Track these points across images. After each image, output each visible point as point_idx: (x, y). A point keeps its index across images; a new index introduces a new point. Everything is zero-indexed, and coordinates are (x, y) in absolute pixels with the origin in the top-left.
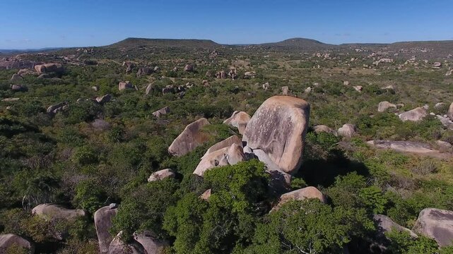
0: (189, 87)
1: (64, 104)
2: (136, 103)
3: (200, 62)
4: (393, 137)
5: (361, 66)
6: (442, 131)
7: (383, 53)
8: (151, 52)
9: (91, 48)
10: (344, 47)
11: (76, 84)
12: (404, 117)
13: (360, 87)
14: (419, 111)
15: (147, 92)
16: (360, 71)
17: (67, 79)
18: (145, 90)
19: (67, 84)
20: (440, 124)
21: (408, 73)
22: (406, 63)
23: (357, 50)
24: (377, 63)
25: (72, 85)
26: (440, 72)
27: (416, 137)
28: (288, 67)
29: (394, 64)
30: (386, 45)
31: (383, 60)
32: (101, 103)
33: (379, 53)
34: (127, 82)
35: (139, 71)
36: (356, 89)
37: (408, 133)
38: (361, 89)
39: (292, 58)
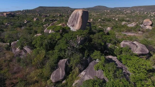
0: (58, 19)
1: (12, 23)
2: (38, 23)
3: (65, 14)
4: (125, 31)
5: (120, 14)
6: (141, 29)
7: (128, 10)
8: (48, 11)
9: (26, 10)
10: (115, 8)
11: (19, 20)
12: (129, 26)
13: (117, 19)
14: (134, 23)
15: (44, 21)
16: (119, 16)
17: (15, 18)
18: (43, 21)
19: (15, 19)
20: (140, 27)
21: (135, 16)
22: (135, 13)
23: (119, 9)
24: (125, 13)
25: (17, 20)
26: (146, 15)
27: (132, 31)
28: (95, 15)
29: (131, 13)
30: (129, 8)
31: (127, 12)
32: (26, 23)
33: (127, 10)
34: (37, 18)
35: (42, 16)
36: (116, 20)
37: (129, 30)
38: (118, 20)
39: (97, 12)
